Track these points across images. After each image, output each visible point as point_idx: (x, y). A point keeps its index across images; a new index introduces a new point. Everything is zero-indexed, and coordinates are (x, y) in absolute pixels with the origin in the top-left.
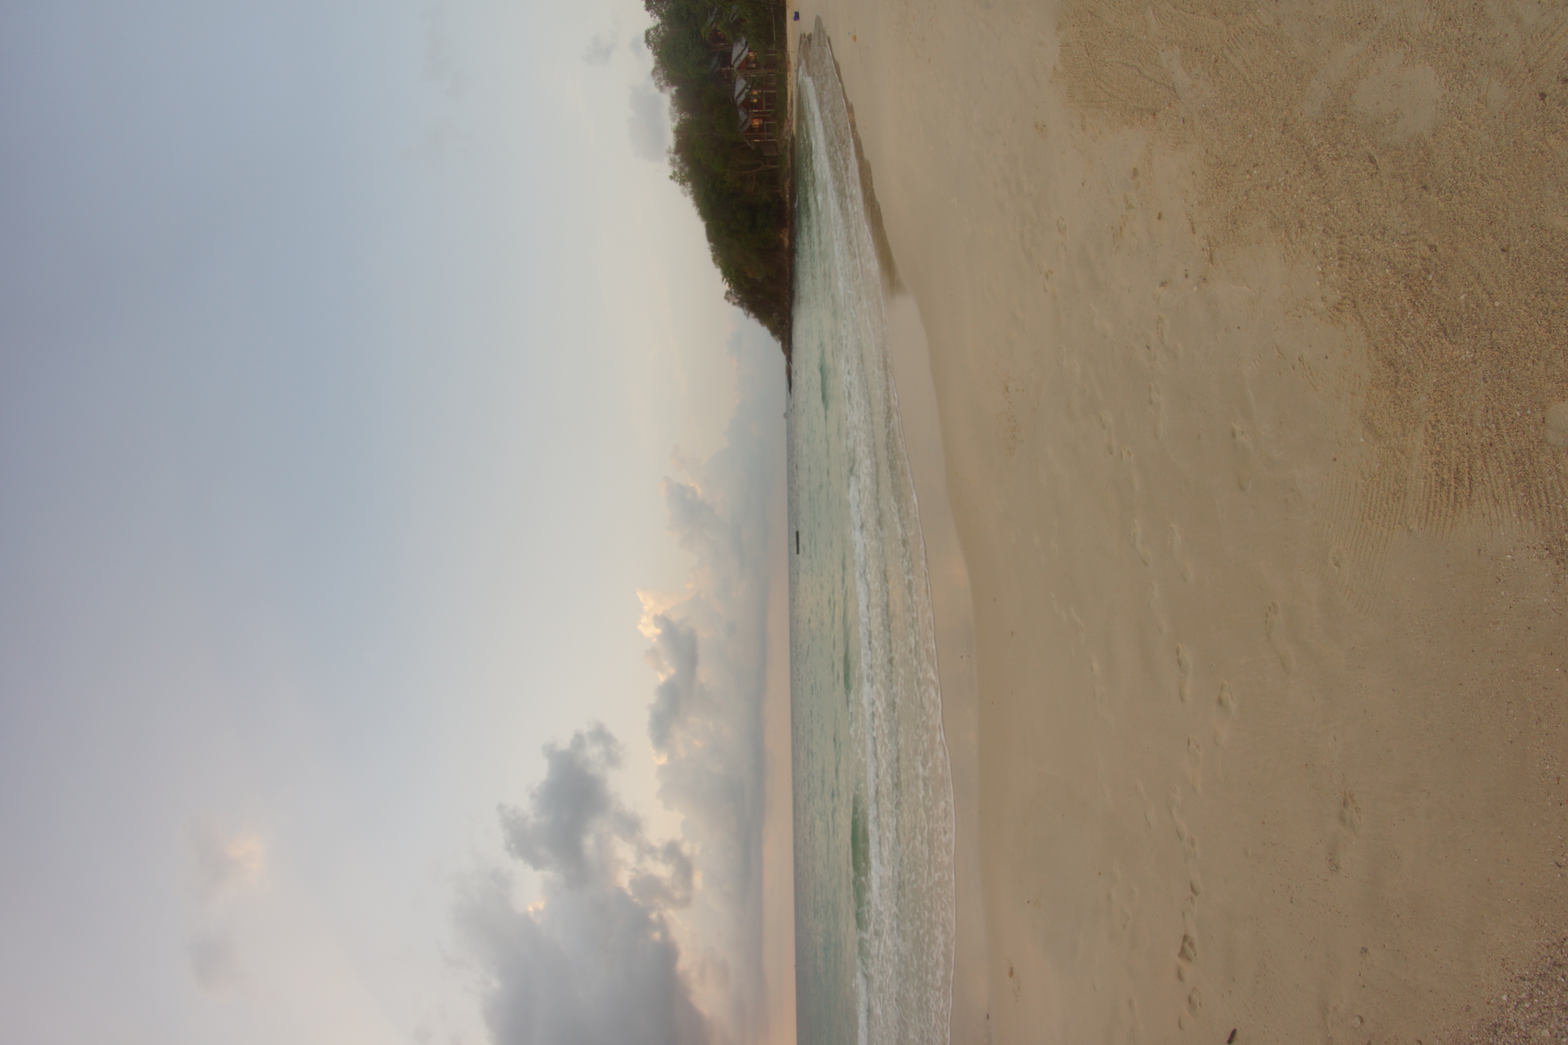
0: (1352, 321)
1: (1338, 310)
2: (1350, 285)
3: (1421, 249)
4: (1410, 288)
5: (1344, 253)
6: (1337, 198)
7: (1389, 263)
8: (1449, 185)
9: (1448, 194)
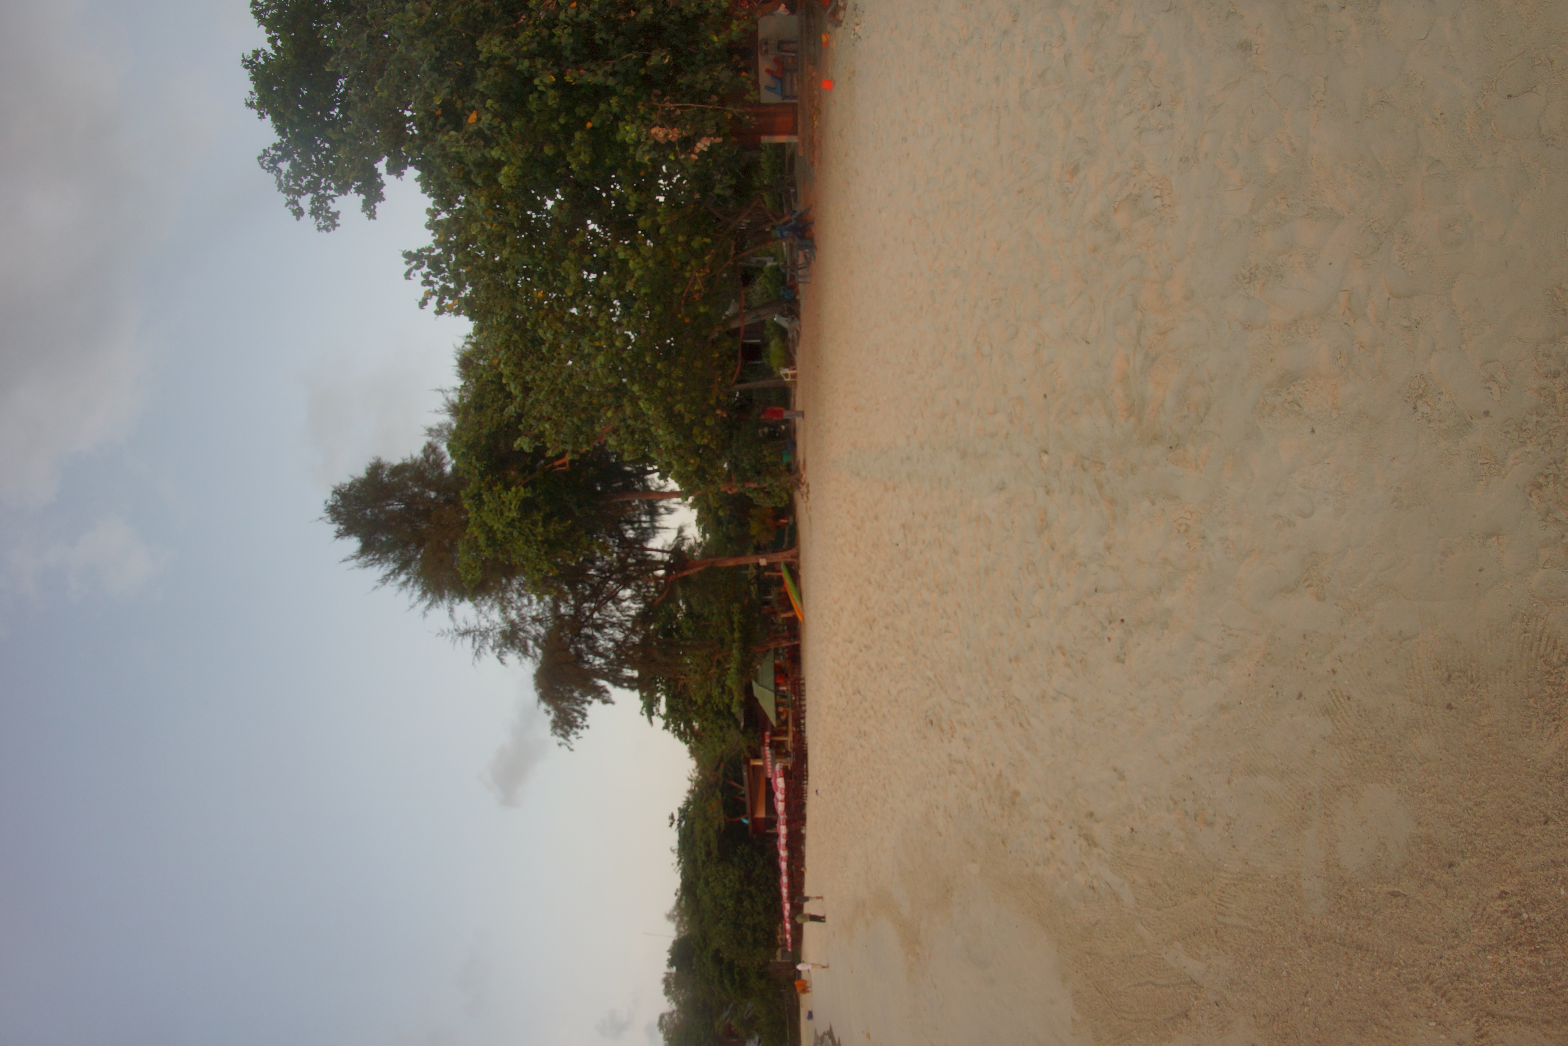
0: (1503, 1030)
1: (1482, 1037)
2: (1472, 1006)
3: (1496, 908)
4: (1520, 944)
5: (1441, 988)
6: (1395, 953)
7: (1484, 950)
8: (1464, 840)
9: (1470, 847)
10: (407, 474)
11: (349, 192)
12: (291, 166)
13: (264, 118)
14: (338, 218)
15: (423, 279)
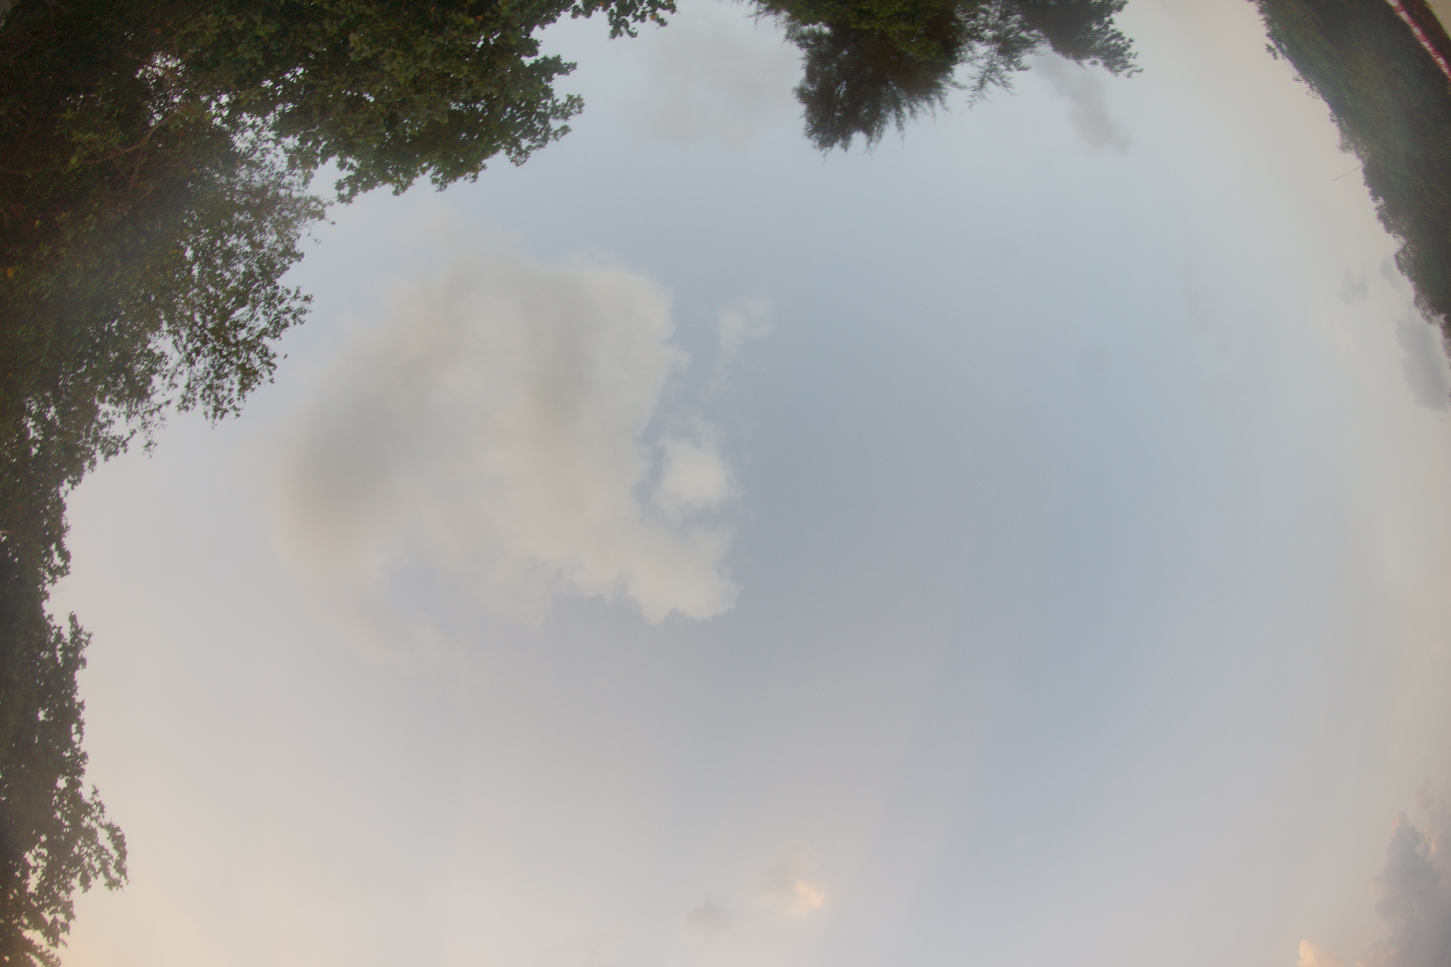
10: (818, 68)
11: (551, 87)
12: (525, 138)
13: (485, 165)
14: (573, 96)
15: (638, 22)
